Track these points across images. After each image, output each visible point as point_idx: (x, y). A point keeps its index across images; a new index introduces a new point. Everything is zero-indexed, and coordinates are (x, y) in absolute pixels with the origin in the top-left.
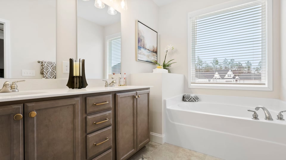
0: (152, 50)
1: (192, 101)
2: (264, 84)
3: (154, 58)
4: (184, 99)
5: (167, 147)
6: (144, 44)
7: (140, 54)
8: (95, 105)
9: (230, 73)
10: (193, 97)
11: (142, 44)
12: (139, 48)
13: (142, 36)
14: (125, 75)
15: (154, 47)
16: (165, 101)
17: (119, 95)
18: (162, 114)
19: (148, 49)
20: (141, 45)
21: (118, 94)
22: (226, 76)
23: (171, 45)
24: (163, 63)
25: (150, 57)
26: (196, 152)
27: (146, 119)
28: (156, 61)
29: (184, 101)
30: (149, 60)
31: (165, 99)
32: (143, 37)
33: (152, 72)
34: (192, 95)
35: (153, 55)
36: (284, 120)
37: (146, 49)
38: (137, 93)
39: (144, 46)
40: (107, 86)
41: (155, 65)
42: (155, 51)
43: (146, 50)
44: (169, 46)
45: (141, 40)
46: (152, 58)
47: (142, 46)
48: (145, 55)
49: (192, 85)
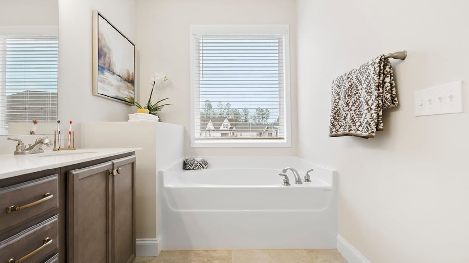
0: (125, 76)
1: (199, 169)
2: (283, 139)
3: (129, 92)
4: (186, 166)
5: (167, 258)
6: (110, 64)
7: (101, 82)
8: (13, 210)
9: (226, 122)
10: (200, 162)
11: (106, 63)
12: (101, 69)
13: (107, 46)
14: (71, 125)
15: (128, 72)
16: (161, 174)
17: (77, 174)
18: (156, 199)
19: (118, 73)
20: (105, 65)
21: (74, 172)
22: (222, 128)
23: (162, 73)
24: (147, 104)
25: (121, 91)
26: (215, 251)
27: (129, 215)
28: (132, 98)
29: (187, 170)
30: (121, 96)
31: (160, 170)
32: (109, 49)
33: (127, 119)
34: (199, 159)
35: (127, 86)
36: (310, 181)
37: (114, 73)
38: (113, 164)
39: (109, 66)
40: (23, 153)
41: (131, 105)
42: (131, 79)
43: (114, 75)
44: (159, 75)
45: (105, 54)
46: (126, 94)
47: (107, 66)
48: (112, 86)
49: (196, 142)
